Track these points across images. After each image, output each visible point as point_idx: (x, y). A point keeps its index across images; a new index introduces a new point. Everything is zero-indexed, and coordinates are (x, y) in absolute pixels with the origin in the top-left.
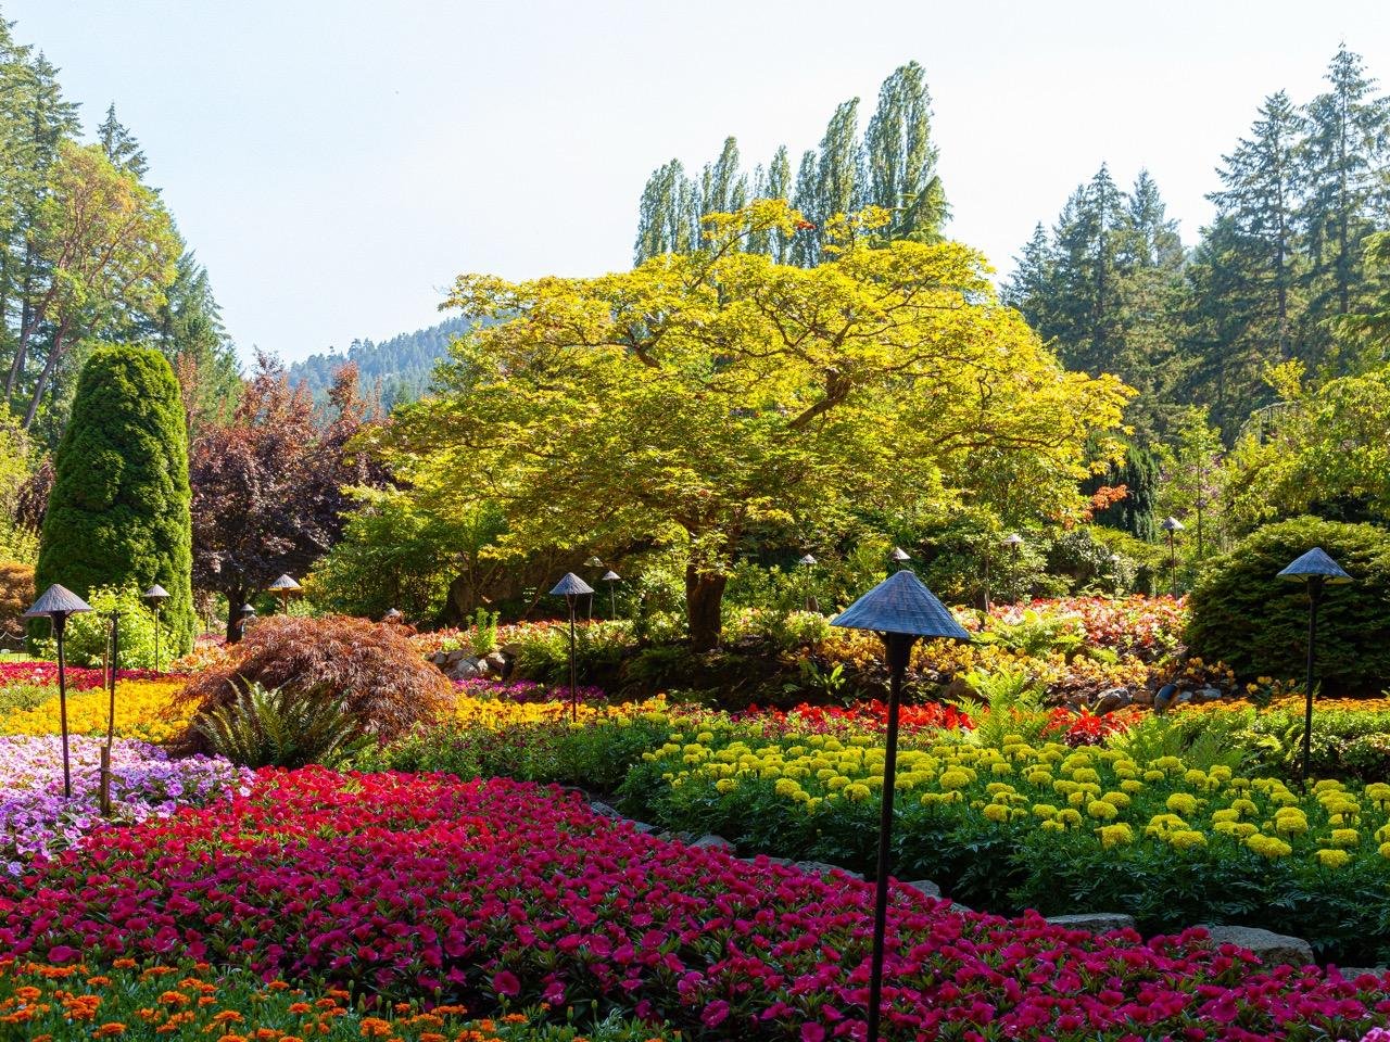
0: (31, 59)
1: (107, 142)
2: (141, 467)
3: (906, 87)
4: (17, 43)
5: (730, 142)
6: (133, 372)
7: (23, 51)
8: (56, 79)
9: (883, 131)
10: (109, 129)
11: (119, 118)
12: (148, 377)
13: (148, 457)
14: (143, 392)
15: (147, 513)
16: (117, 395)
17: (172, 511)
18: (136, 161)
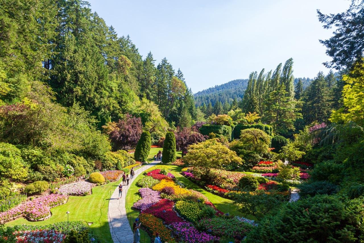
0: (169, 64)
1: (179, 73)
2: (171, 144)
3: (290, 62)
4: (168, 62)
5: (263, 69)
6: (171, 135)
7: (169, 63)
8: (172, 67)
9: (285, 68)
10: (179, 71)
11: (180, 70)
12: (172, 135)
13: (172, 143)
14: (171, 137)
15: (171, 148)
16: (169, 137)
17: (174, 148)
18: (182, 75)
